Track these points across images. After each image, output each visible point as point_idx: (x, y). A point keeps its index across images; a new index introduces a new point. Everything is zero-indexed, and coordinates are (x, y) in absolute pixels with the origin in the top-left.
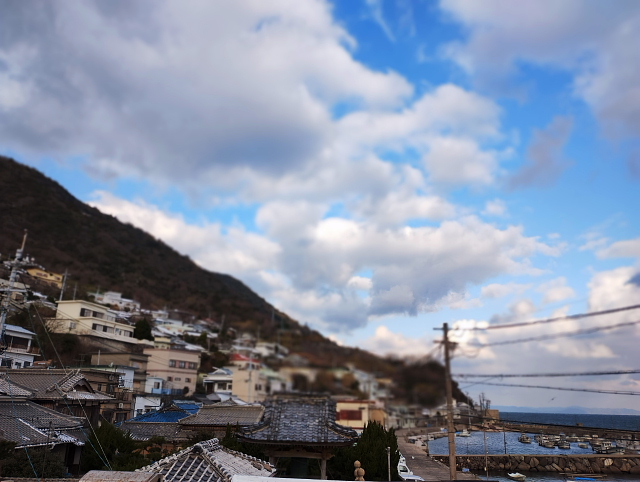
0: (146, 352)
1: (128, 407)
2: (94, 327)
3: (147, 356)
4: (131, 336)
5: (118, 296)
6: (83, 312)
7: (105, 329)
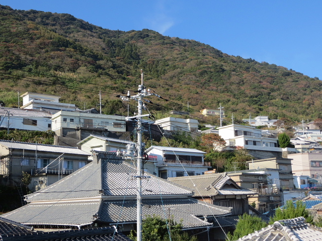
0: (289, 157)
1: (278, 199)
2: (247, 143)
3: (290, 160)
4: (276, 146)
5: (266, 119)
6: (237, 133)
7: (255, 143)
